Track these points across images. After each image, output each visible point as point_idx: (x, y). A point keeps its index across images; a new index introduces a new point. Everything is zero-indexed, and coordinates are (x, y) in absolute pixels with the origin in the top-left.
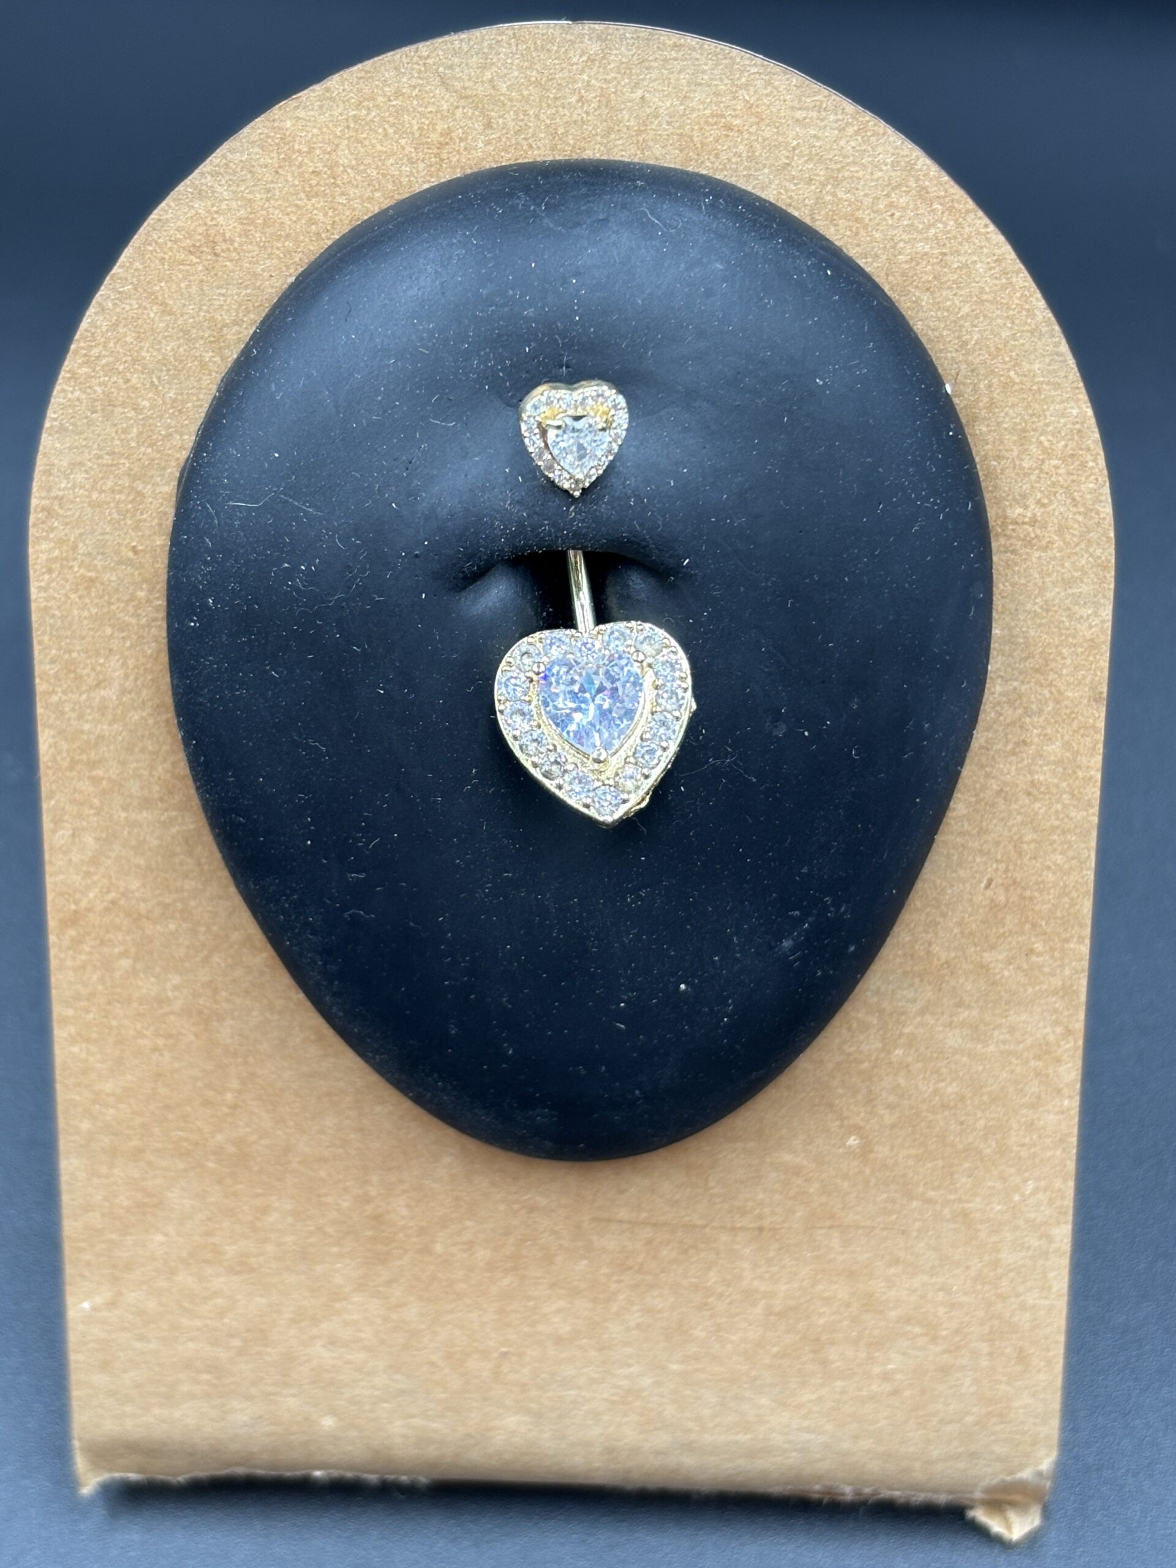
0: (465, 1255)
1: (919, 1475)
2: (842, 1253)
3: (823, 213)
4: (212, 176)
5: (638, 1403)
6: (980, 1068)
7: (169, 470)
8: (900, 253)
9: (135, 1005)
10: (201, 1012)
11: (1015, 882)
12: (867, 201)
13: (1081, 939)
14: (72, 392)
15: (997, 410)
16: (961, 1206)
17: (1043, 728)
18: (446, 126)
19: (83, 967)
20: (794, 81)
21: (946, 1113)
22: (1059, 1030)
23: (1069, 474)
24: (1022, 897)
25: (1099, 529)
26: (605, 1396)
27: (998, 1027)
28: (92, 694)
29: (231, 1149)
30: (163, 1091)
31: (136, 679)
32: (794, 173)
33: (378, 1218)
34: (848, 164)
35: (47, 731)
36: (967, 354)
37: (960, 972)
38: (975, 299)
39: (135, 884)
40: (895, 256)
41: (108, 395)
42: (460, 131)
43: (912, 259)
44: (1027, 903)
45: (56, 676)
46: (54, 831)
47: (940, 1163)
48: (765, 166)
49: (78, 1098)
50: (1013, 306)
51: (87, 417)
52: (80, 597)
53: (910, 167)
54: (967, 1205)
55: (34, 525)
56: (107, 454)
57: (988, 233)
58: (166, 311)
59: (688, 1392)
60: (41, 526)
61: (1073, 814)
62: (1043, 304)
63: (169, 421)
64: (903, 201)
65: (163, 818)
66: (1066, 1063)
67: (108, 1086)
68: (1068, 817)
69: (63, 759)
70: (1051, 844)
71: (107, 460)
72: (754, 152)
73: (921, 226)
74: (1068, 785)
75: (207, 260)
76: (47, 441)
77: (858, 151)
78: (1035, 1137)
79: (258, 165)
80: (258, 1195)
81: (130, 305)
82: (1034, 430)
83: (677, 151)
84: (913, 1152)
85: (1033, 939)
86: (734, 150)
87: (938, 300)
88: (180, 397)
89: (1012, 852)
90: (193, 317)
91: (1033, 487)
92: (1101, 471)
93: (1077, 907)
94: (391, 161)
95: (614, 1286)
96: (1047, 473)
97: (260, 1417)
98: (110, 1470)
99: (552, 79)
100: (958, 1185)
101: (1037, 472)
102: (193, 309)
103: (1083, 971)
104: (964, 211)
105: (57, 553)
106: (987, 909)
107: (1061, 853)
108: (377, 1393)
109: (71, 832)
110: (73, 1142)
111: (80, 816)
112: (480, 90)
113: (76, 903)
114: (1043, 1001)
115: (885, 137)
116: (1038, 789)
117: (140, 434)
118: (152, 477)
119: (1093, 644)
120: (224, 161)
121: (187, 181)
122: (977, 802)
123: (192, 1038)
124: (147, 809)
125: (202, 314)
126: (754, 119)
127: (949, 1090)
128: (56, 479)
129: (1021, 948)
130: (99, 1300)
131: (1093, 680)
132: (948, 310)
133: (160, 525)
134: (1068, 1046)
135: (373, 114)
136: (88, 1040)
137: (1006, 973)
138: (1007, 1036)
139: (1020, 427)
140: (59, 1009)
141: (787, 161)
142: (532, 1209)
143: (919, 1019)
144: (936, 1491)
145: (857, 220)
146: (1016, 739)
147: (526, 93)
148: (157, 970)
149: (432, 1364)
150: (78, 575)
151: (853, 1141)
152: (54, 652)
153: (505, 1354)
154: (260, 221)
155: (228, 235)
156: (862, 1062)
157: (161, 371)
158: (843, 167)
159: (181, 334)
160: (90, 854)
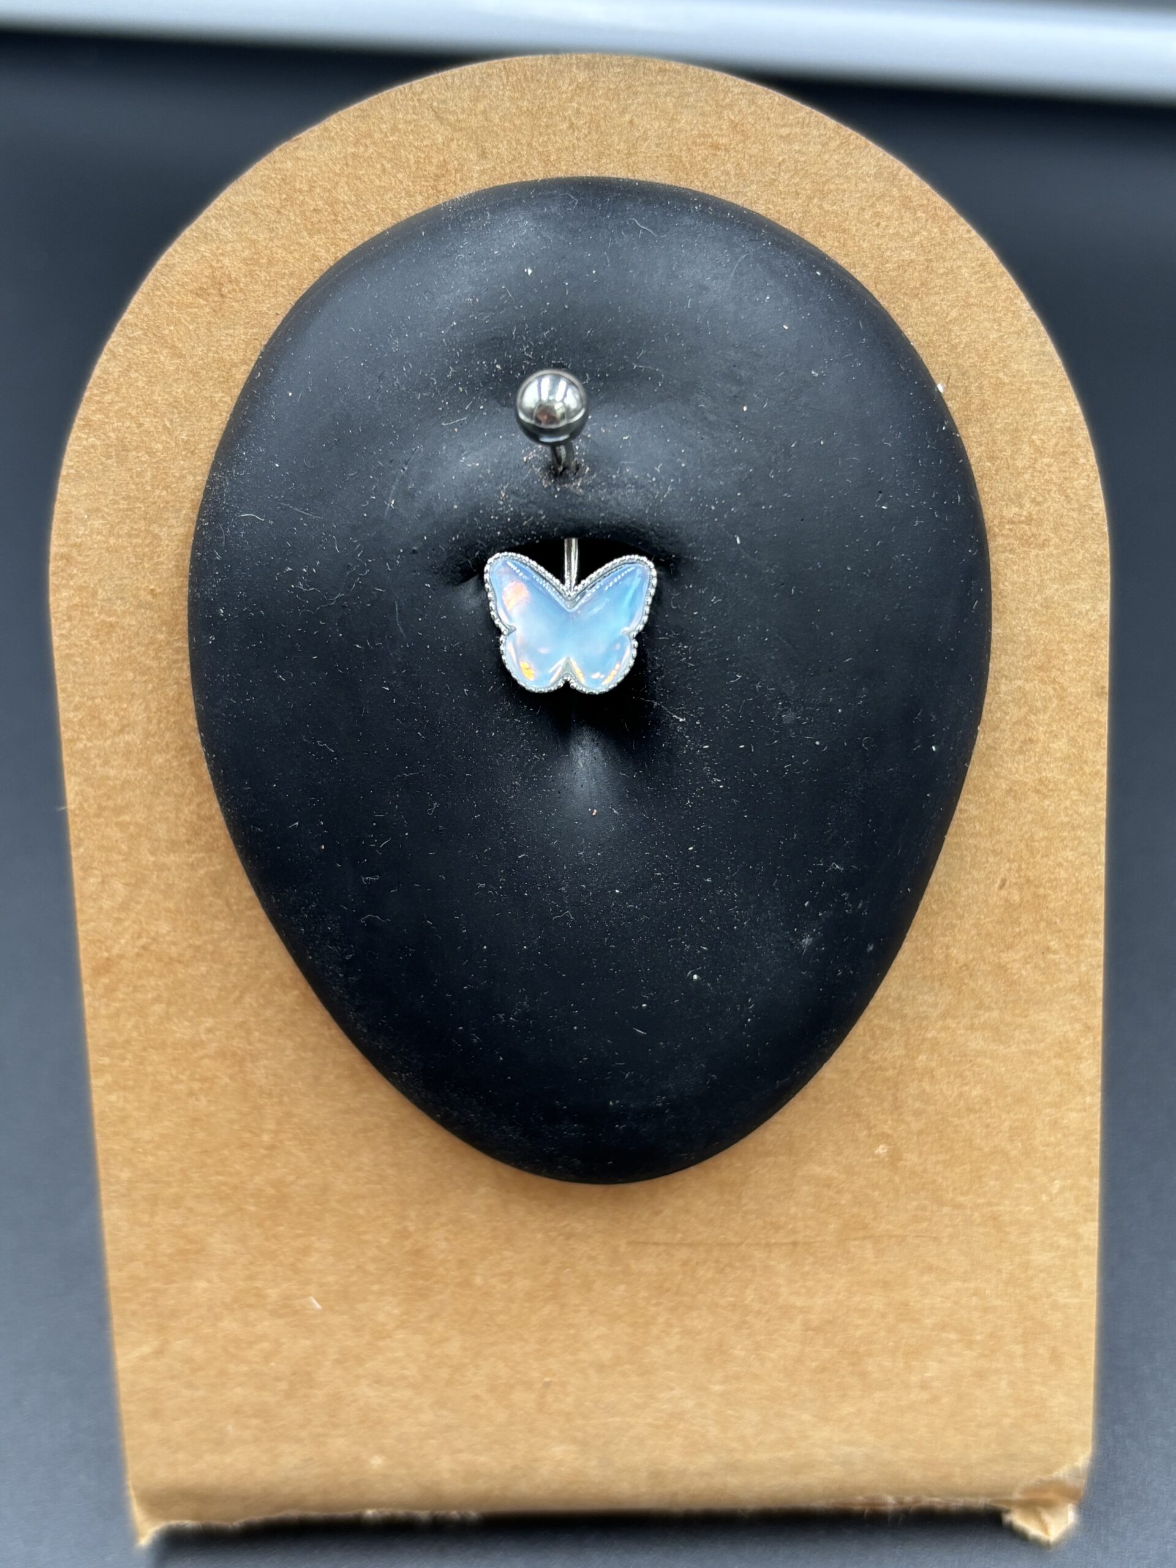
0: (505, 1286)
1: (959, 1480)
2: (876, 1264)
3: (811, 225)
4: (217, 219)
5: (681, 1426)
6: (1003, 1069)
7: (184, 512)
8: (887, 262)
9: (169, 1050)
10: (234, 1054)
11: (1028, 881)
12: (853, 212)
13: (1096, 934)
14: (87, 439)
15: (988, 411)
16: (990, 1209)
17: (1049, 725)
18: (442, 159)
19: (117, 1014)
20: (777, 99)
21: (972, 1116)
22: (1078, 1026)
23: (1061, 471)
24: (1036, 896)
25: (1093, 525)
26: (650, 1420)
27: (1020, 1026)
28: (117, 740)
29: (271, 1191)
30: (201, 1135)
31: (159, 722)
32: (781, 188)
33: (418, 1253)
34: (833, 177)
35: (73, 779)
36: (958, 357)
37: (979, 973)
38: (962, 303)
39: (164, 928)
40: (882, 265)
41: (121, 440)
42: (456, 162)
43: (899, 267)
44: (1041, 901)
45: (81, 723)
46: (84, 879)
47: (968, 1167)
48: (752, 182)
49: (116, 1147)
50: (1000, 309)
51: (102, 464)
52: (101, 643)
53: (893, 178)
54: (995, 1208)
55: (54, 573)
56: (123, 499)
57: (970, 238)
58: (177, 354)
59: (730, 1412)
60: (60, 574)
61: (1082, 810)
62: (1027, 305)
63: (182, 462)
64: (888, 209)
65: (190, 860)
66: (1087, 1060)
67: (146, 1134)
68: (1077, 813)
69: (90, 806)
70: (1062, 841)
71: (123, 504)
72: (741, 169)
73: (906, 235)
74: (1076, 781)
75: (214, 302)
76: (64, 489)
77: (841, 165)
78: (1059, 1136)
79: (261, 206)
80: (299, 1236)
81: (141, 350)
82: (1025, 430)
83: (667, 172)
84: (941, 1157)
85: (1049, 938)
86: (722, 168)
87: (927, 305)
88: (192, 439)
89: (1024, 852)
90: (202, 359)
91: (1027, 486)
92: (1092, 467)
93: (1091, 902)
94: (390, 195)
95: (653, 1309)
96: (1040, 472)
97: (311, 1459)
98: (167, 1518)
99: (542, 109)
100: (986, 1189)
101: (1030, 471)
102: (202, 351)
103: (1099, 966)
104: (946, 217)
105: (77, 600)
106: (1002, 909)
107: (1072, 850)
108: (424, 1429)
109: (99, 880)
110: (114, 1192)
111: (109, 863)
112: (474, 122)
113: (107, 950)
114: (1061, 999)
115: (868, 150)
116: (1046, 786)
117: (154, 477)
118: (168, 519)
119: (1093, 637)
120: (228, 204)
121: (193, 226)
122: (987, 803)
123: (227, 1080)
124: (174, 852)
125: (211, 355)
126: (739, 137)
127: (974, 1093)
128: (74, 527)
129: (1037, 947)
130: (146, 1349)
131: (1095, 674)
132: (936, 315)
133: (177, 567)
134: (1087, 1042)
135: (371, 150)
136: (125, 1088)
137: (1024, 972)
138: (1028, 1036)
139: (1011, 427)
140: (94, 1059)
141: (773, 177)
142: (569, 1236)
143: (940, 1023)
144: (975, 1495)
145: (844, 231)
146: (1022, 738)
147: (518, 122)
148: (191, 1013)
149: (476, 1398)
150: (98, 620)
151: (882, 1150)
152: (77, 699)
153: (547, 1385)
154: (264, 261)
155: (233, 276)
156: (886, 1070)
157: (173, 413)
158: (828, 181)
159: (191, 376)
160: (120, 900)
